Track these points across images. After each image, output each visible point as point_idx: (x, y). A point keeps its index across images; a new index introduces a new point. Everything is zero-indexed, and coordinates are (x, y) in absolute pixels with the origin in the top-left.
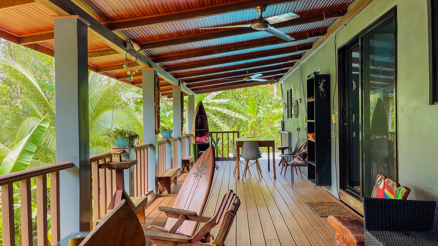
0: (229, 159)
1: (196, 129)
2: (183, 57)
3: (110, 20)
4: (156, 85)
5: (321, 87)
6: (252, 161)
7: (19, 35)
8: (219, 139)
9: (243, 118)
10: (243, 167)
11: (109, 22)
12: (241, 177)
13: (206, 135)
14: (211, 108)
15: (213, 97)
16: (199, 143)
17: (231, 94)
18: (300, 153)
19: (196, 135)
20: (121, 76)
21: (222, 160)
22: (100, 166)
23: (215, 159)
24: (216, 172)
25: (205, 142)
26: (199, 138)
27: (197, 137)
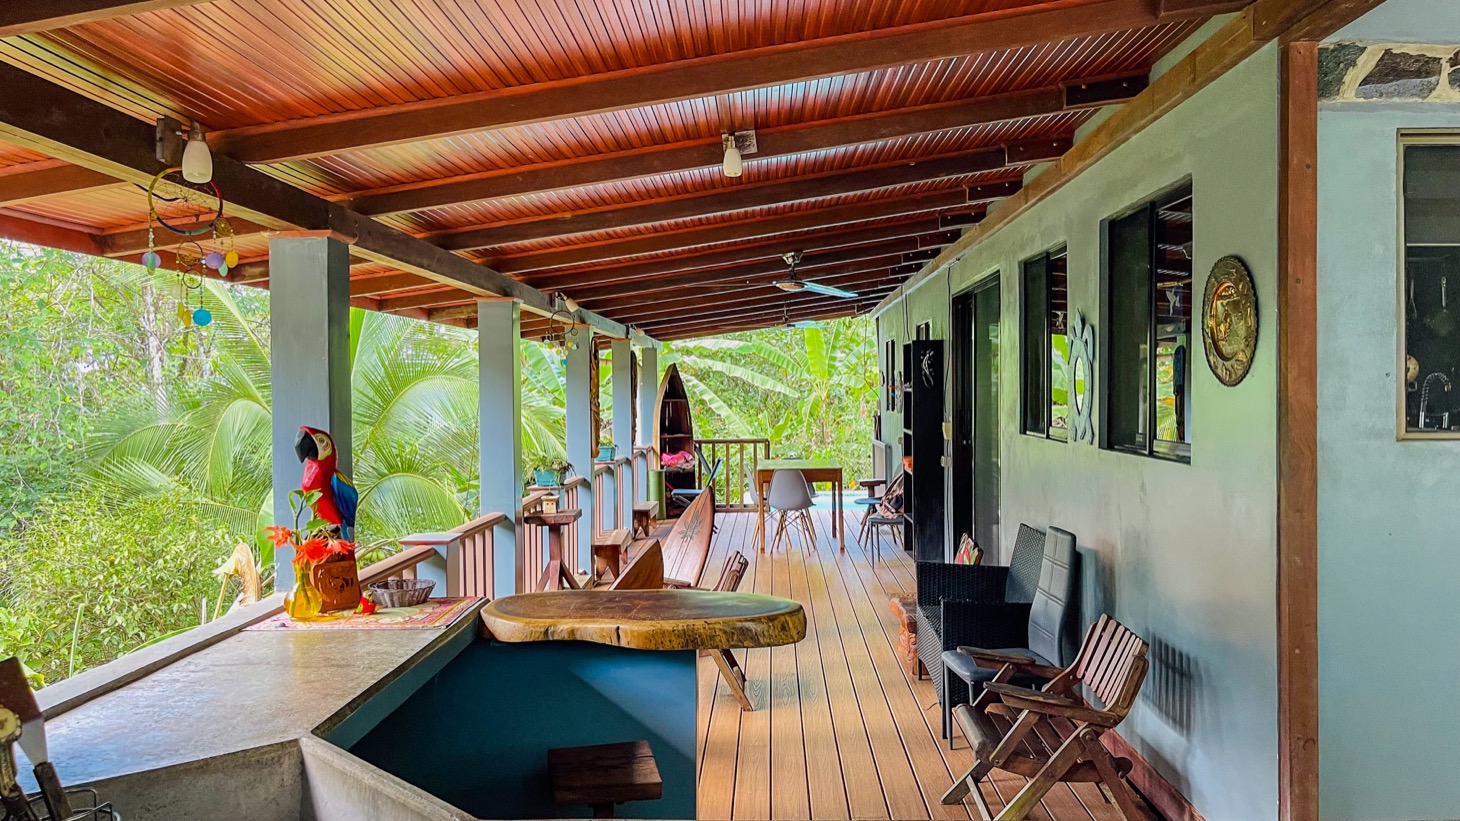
0: (744, 508)
1: (661, 434)
5: (925, 364)
6: (792, 514)
8: (719, 461)
10: (772, 527)
12: (768, 550)
13: (687, 448)
16: (671, 469)
18: (890, 497)
19: (663, 450)
21: (727, 511)
23: (715, 510)
24: (714, 536)
25: (684, 466)
26: (670, 457)
27: (664, 455)
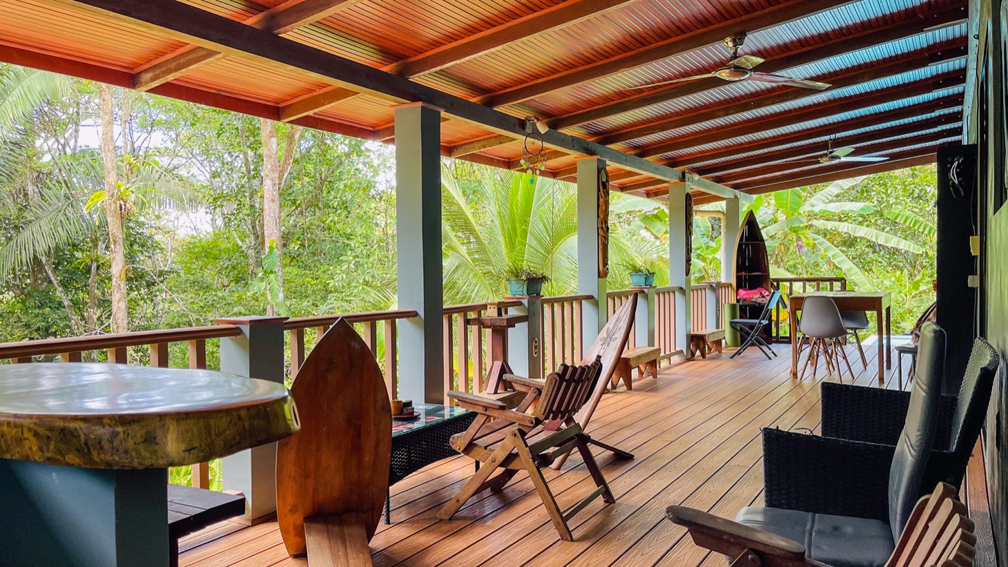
1: (737, 272)
2: (655, 130)
3: (489, 92)
4: (601, 187)
5: (953, 173)
7: (374, 128)
9: (912, 247)
11: (487, 95)
13: (764, 285)
14: (823, 224)
15: (829, 197)
16: (746, 303)
17: (899, 187)
19: (739, 286)
20: (559, 172)
22: (467, 322)
25: (760, 300)
26: (745, 292)
27: (740, 290)
